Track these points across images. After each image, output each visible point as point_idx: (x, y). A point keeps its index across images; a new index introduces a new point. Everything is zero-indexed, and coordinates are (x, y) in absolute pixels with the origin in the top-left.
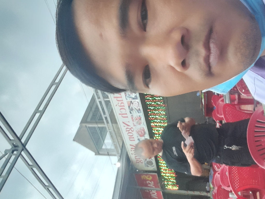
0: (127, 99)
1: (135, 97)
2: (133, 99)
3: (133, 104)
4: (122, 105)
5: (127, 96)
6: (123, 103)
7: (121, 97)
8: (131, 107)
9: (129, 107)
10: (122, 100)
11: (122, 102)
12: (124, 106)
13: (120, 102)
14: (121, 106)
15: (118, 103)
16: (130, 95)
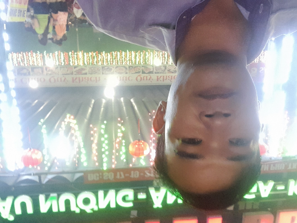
0: (166, 73)
1: (164, 67)
2: (166, 68)
3: (170, 70)
4: (170, 77)
5: (163, 72)
6: (169, 77)
7: (164, 76)
8: (174, 72)
9: (173, 73)
10: (166, 76)
11: (167, 77)
12: (172, 76)
13: (168, 78)
14: (172, 79)
15: (169, 79)
16: (162, 71)
